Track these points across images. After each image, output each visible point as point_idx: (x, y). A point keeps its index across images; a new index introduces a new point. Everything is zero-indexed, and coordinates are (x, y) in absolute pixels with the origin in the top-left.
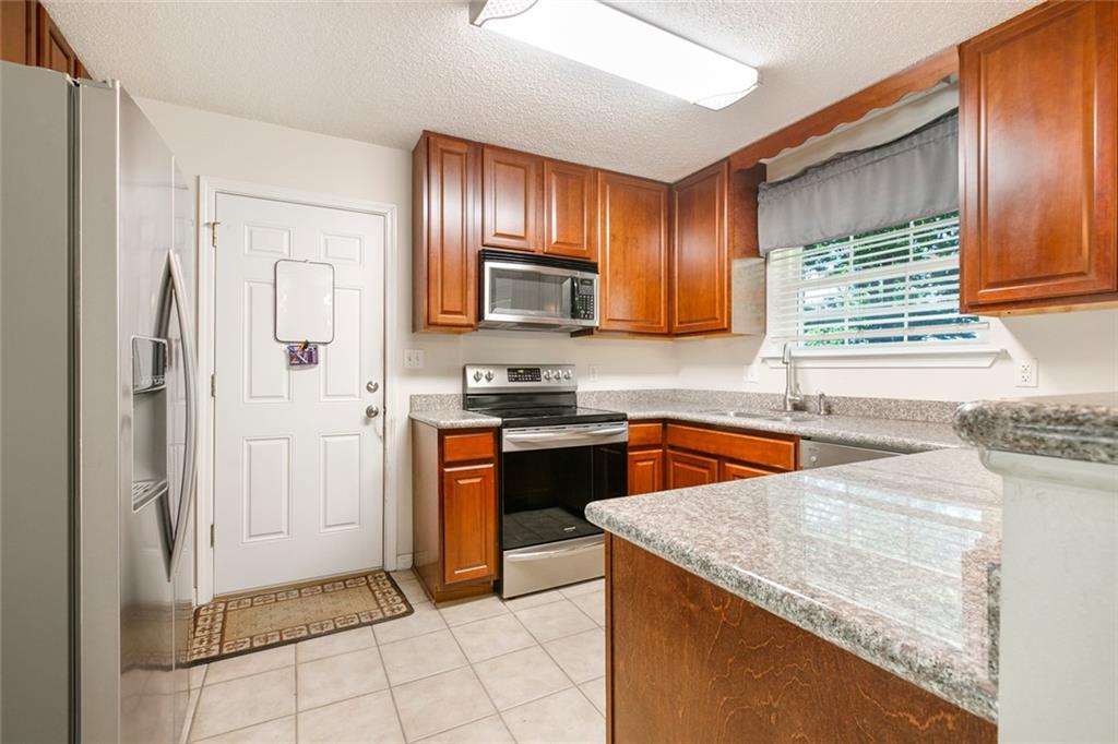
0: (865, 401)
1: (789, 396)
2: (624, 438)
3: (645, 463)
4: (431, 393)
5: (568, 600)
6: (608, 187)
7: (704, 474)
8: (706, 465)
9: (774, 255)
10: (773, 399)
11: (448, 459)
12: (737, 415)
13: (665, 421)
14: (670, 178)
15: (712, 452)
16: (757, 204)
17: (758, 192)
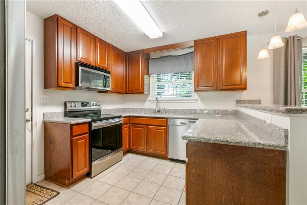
0: (173, 109)
1: (156, 109)
2: (121, 122)
3: (125, 129)
4: (52, 112)
5: (111, 171)
6: (112, 50)
7: (142, 130)
8: (142, 127)
9: (151, 75)
10: (152, 110)
11: (74, 134)
12: (144, 114)
13: (129, 117)
14: (126, 51)
15: (144, 124)
16: (149, 63)
17: (149, 60)
